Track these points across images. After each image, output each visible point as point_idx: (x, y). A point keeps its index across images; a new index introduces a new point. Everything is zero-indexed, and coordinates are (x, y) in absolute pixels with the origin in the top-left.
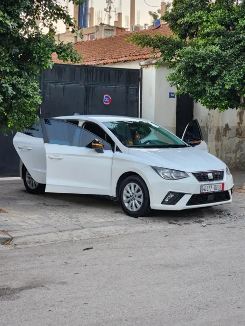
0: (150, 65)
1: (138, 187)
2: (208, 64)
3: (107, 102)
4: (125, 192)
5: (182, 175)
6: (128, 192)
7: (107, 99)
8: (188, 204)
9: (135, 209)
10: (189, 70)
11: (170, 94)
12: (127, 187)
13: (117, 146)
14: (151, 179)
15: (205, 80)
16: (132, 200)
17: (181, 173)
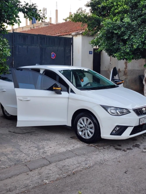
0: (78, 35)
1: (89, 120)
2: (122, 31)
3: (53, 57)
4: (79, 123)
5: (125, 111)
6: (81, 123)
7: (53, 55)
8: (131, 134)
9: (87, 138)
10: (109, 35)
11: (90, 52)
12: (81, 120)
13: (71, 89)
14: (100, 114)
15: (119, 42)
16: (85, 130)
17: (124, 109)
